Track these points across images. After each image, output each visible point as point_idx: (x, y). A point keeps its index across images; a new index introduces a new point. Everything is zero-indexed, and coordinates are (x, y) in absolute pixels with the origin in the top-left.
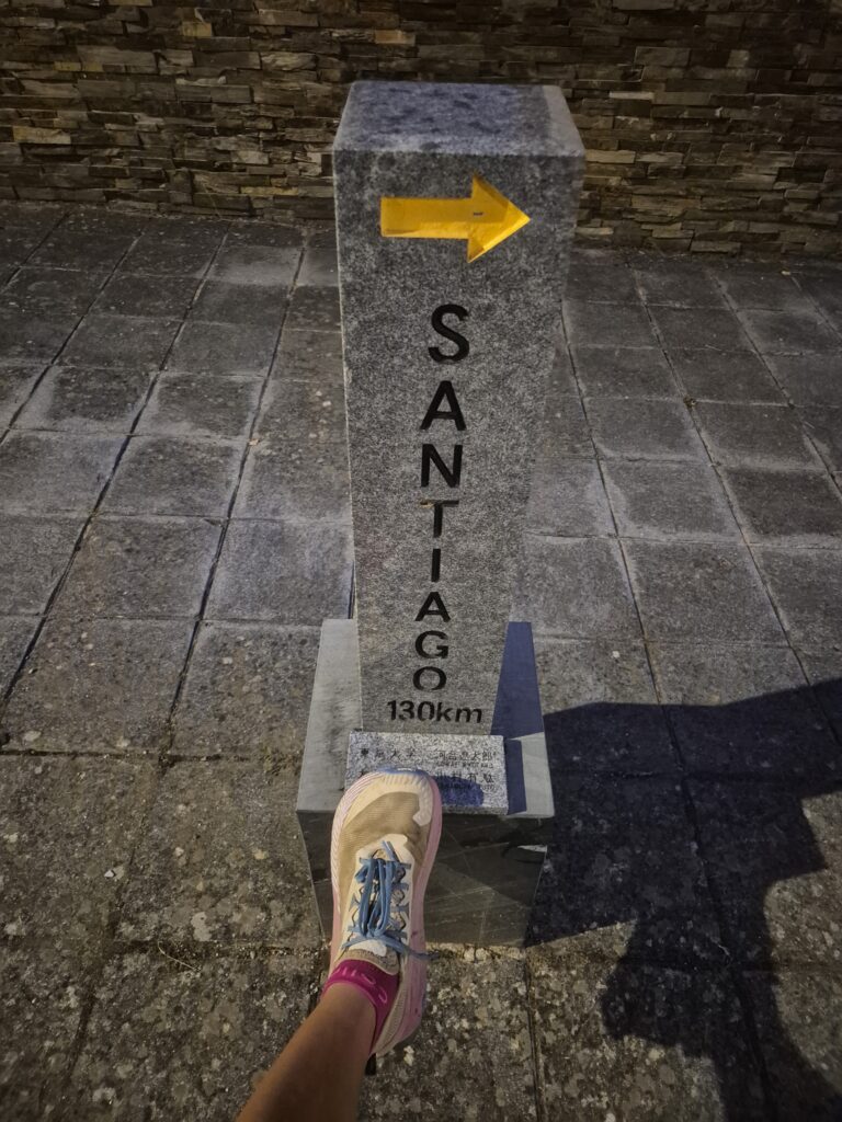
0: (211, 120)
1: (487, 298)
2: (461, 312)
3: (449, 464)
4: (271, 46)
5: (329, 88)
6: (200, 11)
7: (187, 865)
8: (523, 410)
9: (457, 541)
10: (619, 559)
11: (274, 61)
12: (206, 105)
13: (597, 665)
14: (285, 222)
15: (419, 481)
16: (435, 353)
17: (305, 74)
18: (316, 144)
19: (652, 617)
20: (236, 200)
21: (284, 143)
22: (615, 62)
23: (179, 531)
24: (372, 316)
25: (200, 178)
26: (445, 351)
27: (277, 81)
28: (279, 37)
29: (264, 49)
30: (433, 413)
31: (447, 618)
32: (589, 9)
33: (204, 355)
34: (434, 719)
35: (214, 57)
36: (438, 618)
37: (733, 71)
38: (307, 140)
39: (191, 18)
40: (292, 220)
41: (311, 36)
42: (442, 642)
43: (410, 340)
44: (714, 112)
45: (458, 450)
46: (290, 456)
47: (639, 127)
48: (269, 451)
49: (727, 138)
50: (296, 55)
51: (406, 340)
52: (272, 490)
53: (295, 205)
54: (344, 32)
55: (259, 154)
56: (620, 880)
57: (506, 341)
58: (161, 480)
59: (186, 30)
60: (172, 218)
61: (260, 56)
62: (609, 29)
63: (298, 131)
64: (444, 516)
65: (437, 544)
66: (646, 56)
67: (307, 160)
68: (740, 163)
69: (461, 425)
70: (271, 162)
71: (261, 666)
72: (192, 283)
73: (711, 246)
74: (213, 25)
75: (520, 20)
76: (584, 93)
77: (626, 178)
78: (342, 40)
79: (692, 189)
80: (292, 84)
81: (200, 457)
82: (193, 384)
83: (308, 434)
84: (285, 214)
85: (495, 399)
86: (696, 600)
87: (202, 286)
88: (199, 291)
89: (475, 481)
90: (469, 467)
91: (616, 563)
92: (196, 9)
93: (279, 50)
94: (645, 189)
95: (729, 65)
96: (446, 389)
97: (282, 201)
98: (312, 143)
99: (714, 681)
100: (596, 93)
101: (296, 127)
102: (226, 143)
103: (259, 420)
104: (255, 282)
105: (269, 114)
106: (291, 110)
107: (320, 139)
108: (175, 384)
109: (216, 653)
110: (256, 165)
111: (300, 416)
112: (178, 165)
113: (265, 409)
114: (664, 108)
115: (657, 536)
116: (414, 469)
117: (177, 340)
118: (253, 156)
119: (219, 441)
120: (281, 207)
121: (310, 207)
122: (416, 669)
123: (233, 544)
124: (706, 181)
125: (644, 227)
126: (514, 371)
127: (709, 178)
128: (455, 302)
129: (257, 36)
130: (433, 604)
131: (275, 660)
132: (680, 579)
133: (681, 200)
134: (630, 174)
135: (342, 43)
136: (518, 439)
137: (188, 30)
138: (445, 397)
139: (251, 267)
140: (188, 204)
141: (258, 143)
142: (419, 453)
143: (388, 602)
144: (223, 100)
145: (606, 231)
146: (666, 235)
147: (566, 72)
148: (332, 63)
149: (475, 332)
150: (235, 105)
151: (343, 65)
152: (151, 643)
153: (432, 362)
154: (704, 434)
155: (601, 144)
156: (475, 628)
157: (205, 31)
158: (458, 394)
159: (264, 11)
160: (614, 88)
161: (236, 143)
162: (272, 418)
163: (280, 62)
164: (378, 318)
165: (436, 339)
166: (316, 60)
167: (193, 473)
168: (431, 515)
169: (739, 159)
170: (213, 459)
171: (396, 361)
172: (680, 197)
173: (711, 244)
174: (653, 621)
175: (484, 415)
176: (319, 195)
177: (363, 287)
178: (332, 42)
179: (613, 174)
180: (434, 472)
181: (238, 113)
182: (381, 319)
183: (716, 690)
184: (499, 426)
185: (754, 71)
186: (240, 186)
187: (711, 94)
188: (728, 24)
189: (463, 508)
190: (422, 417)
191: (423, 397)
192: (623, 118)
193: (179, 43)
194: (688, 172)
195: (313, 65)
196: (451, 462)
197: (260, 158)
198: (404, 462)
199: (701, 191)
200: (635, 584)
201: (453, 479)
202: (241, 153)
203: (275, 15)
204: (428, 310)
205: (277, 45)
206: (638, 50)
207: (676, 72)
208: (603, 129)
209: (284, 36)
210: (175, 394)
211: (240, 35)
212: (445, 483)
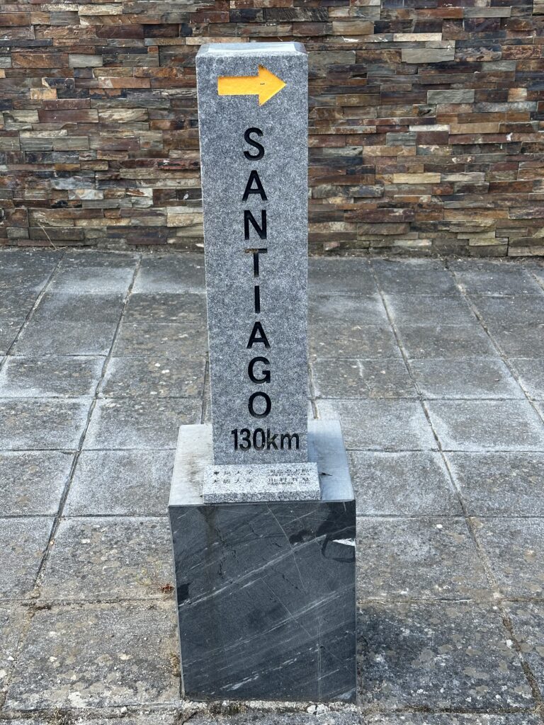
0: (50, 165)
1: (270, 124)
2: (259, 132)
3: (260, 223)
4: (109, 104)
5: (160, 135)
6: (46, 80)
7: (61, 666)
8: (296, 186)
9: (269, 279)
10: (442, 465)
11: (111, 116)
12: (46, 154)
13: (422, 534)
14: (117, 250)
15: (244, 236)
16: (247, 154)
17: (139, 125)
18: (148, 181)
19: (472, 501)
20: (72, 232)
21: (118, 181)
22: (410, 102)
23: (35, 460)
24: (215, 136)
25: (39, 215)
26: (252, 154)
27: (113, 132)
28: (114, 97)
29: (103, 107)
30: (248, 191)
31: (267, 345)
32: (383, 65)
33: (49, 342)
34: (265, 448)
35: (56, 115)
36: (261, 345)
37: (516, 104)
38: (140, 178)
39: (40, 85)
40: (124, 247)
41: (143, 95)
42: (266, 367)
43: (234, 148)
44: (506, 138)
45: (264, 213)
46: (133, 407)
47: (441, 153)
48: (114, 405)
49: (521, 158)
50: (130, 111)
51: (232, 148)
52: (118, 430)
53: (128, 234)
54: (173, 91)
55: (94, 191)
56: (443, 664)
57: (282, 146)
58: (15, 427)
59: (33, 95)
60: (9, 250)
61: (98, 113)
62: (402, 78)
63: (132, 170)
64: (260, 260)
65: (257, 282)
66: (436, 97)
67: (139, 194)
68: (538, 178)
69: (264, 197)
70: (105, 197)
71: (116, 543)
72: (31, 295)
73: (526, 252)
74: (58, 90)
75: (324, 75)
76: (388, 128)
77: (435, 196)
78: (170, 97)
79: (499, 202)
80: (126, 134)
81: (50, 411)
82: (39, 363)
83: (149, 392)
84: (118, 242)
85: (281, 180)
86: (513, 490)
87: (41, 297)
88: (38, 301)
89: (275, 234)
90: (271, 225)
91: (439, 468)
92: (43, 79)
93: (116, 107)
94: (456, 204)
95: (511, 100)
96: (254, 175)
97: (115, 231)
98: (145, 180)
99: (529, 541)
100: (397, 128)
101: (130, 167)
102: (63, 184)
103: (103, 384)
104: (92, 292)
105: (105, 158)
106: (125, 154)
107: (152, 176)
108: (22, 363)
109: (76, 536)
110: (91, 200)
111: (141, 380)
112: (18, 204)
113: (108, 376)
114: (460, 137)
115: (475, 449)
116: (240, 227)
117: (20, 334)
118: (89, 194)
119: (66, 400)
120: (113, 236)
121: (142, 235)
122: (250, 394)
123: (84, 468)
124: (510, 195)
125: (460, 237)
126: (289, 163)
127: (513, 192)
128: (255, 127)
129: (96, 97)
130: (258, 334)
131: (129, 539)
132: (498, 476)
133: (490, 212)
134: (439, 192)
135: (171, 100)
136: (295, 204)
137: (35, 94)
138: (254, 180)
139: (88, 282)
140: (25, 238)
141: (94, 182)
142: (242, 217)
143: (229, 333)
144: (63, 149)
145: (425, 243)
146: (482, 243)
147: (368, 113)
148: (162, 115)
149: (265, 141)
150: (73, 152)
151: (172, 117)
152: (15, 533)
153: (246, 159)
154: (521, 381)
155: (408, 169)
156: (286, 353)
157: (50, 95)
158: (261, 178)
159: (103, 78)
160: (413, 123)
161: (73, 184)
162: (114, 382)
163: (116, 116)
164: (218, 137)
165: (247, 147)
166: (147, 114)
167: (44, 422)
168: (251, 260)
169: (537, 174)
170: (62, 411)
171: (228, 160)
172: (489, 209)
173: (526, 250)
174: (473, 504)
175: (275, 189)
176: (151, 224)
177: (210, 121)
178: (162, 99)
179: (423, 192)
180: (252, 229)
181: (77, 158)
182: (220, 137)
183: (531, 547)
184: (285, 197)
185: (534, 103)
186: (75, 219)
187: (500, 123)
188: (503, 69)
189: (270, 254)
190: (243, 193)
191: (243, 181)
192: (425, 147)
193: (25, 105)
194: (492, 188)
195: (146, 117)
196: (261, 221)
197: (95, 195)
198: (234, 223)
199: (508, 204)
200: (457, 482)
201: (262, 233)
202: (78, 191)
203: (112, 80)
204: (242, 132)
205: (114, 103)
206: (430, 93)
207: (465, 108)
208: (408, 157)
209: (119, 96)
210: (22, 370)
211: (81, 97)
212: (258, 236)
